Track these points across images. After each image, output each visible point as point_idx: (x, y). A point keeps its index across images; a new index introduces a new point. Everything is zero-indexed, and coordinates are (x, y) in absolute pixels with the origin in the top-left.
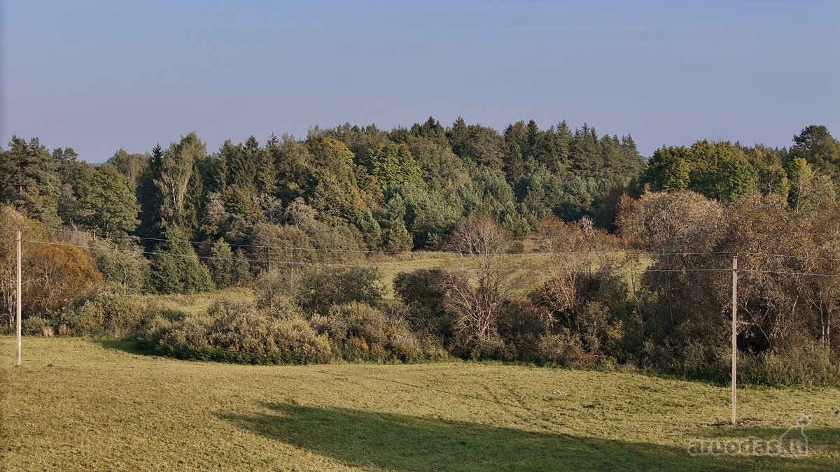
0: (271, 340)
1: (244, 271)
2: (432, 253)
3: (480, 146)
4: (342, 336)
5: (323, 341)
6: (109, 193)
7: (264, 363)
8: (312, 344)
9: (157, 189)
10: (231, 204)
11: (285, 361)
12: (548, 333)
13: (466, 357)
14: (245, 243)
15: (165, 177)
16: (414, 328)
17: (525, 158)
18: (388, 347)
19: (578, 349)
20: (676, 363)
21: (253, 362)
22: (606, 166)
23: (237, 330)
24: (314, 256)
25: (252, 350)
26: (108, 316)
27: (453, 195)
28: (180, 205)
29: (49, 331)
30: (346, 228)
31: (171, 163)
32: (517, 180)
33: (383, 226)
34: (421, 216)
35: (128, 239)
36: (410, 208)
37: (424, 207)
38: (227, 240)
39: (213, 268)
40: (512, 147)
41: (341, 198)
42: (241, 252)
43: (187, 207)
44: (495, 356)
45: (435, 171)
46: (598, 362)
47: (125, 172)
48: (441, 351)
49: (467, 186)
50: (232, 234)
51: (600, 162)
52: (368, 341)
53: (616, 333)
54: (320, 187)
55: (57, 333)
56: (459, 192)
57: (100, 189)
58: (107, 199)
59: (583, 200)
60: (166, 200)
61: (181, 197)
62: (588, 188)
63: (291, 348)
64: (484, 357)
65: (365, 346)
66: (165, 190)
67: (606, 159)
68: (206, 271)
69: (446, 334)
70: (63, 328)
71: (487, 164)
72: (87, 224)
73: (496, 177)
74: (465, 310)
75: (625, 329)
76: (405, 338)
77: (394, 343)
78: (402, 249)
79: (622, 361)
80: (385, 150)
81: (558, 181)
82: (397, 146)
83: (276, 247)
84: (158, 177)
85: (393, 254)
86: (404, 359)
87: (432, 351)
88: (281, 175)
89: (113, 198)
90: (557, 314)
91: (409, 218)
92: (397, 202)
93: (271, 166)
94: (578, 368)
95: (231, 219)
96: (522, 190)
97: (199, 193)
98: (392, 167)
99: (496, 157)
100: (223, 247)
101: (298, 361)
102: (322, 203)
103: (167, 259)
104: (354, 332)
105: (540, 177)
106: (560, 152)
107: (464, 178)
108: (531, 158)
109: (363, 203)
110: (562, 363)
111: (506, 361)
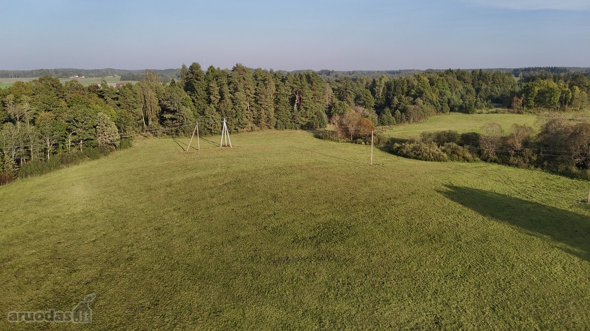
0: (431, 154)
1: (404, 119)
2: (455, 113)
3: (466, 77)
4: (450, 153)
5: (445, 155)
6: (367, 97)
7: (429, 161)
8: (443, 156)
9: (375, 91)
10: (400, 99)
11: (435, 160)
12: (512, 156)
13: (485, 160)
14: (404, 111)
15: (376, 87)
16: (470, 152)
17: (478, 80)
18: (463, 157)
19: (522, 162)
20: (555, 170)
21: (426, 160)
22: (503, 82)
23: (421, 151)
24: (423, 115)
25: (426, 157)
26: (379, 140)
27: (458, 93)
28: (381, 95)
29: (363, 143)
30: (431, 106)
31: (378, 84)
32: (476, 87)
33: (441, 105)
34: (452, 102)
35: (372, 109)
36: (449, 100)
37: (453, 100)
38: (399, 110)
39: (396, 118)
40: (475, 78)
41: (430, 97)
42: (403, 114)
43: (382, 95)
44: (495, 161)
45: (452, 85)
46: (528, 167)
47: (362, 83)
48: (478, 159)
49: (462, 90)
50: (400, 108)
51: (502, 81)
52: (458, 156)
53: (534, 158)
54: (424, 94)
55: (365, 144)
56: (459, 92)
57: (365, 96)
58: (367, 98)
59: (497, 94)
60: (377, 94)
61: (381, 93)
62: (498, 90)
63: (437, 157)
64: (491, 162)
65: (457, 157)
66: (376, 91)
67: (503, 80)
68: (394, 119)
69: (480, 153)
70: (367, 143)
71: (467, 82)
72: (362, 105)
73: (470, 87)
74: (486, 148)
75: (537, 157)
76: (468, 155)
77: (465, 156)
78: (447, 112)
79: (536, 167)
80: (438, 79)
81: (489, 88)
82: (441, 78)
83: (413, 112)
84: (375, 87)
85: (444, 113)
86: (468, 161)
87: (476, 159)
88: (409, 87)
89: (369, 98)
90: (515, 151)
91: (449, 103)
92: (445, 97)
93: (406, 84)
94: (522, 168)
95: (400, 104)
96: (478, 90)
97: (386, 92)
98: (440, 84)
99: (470, 80)
100: (398, 112)
101: (439, 161)
102: (425, 98)
103: (384, 116)
104: (453, 152)
105: (484, 87)
106: (489, 79)
107: (461, 87)
108: (480, 80)
109: (435, 97)
110: (517, 166)
111: (499, 163)
